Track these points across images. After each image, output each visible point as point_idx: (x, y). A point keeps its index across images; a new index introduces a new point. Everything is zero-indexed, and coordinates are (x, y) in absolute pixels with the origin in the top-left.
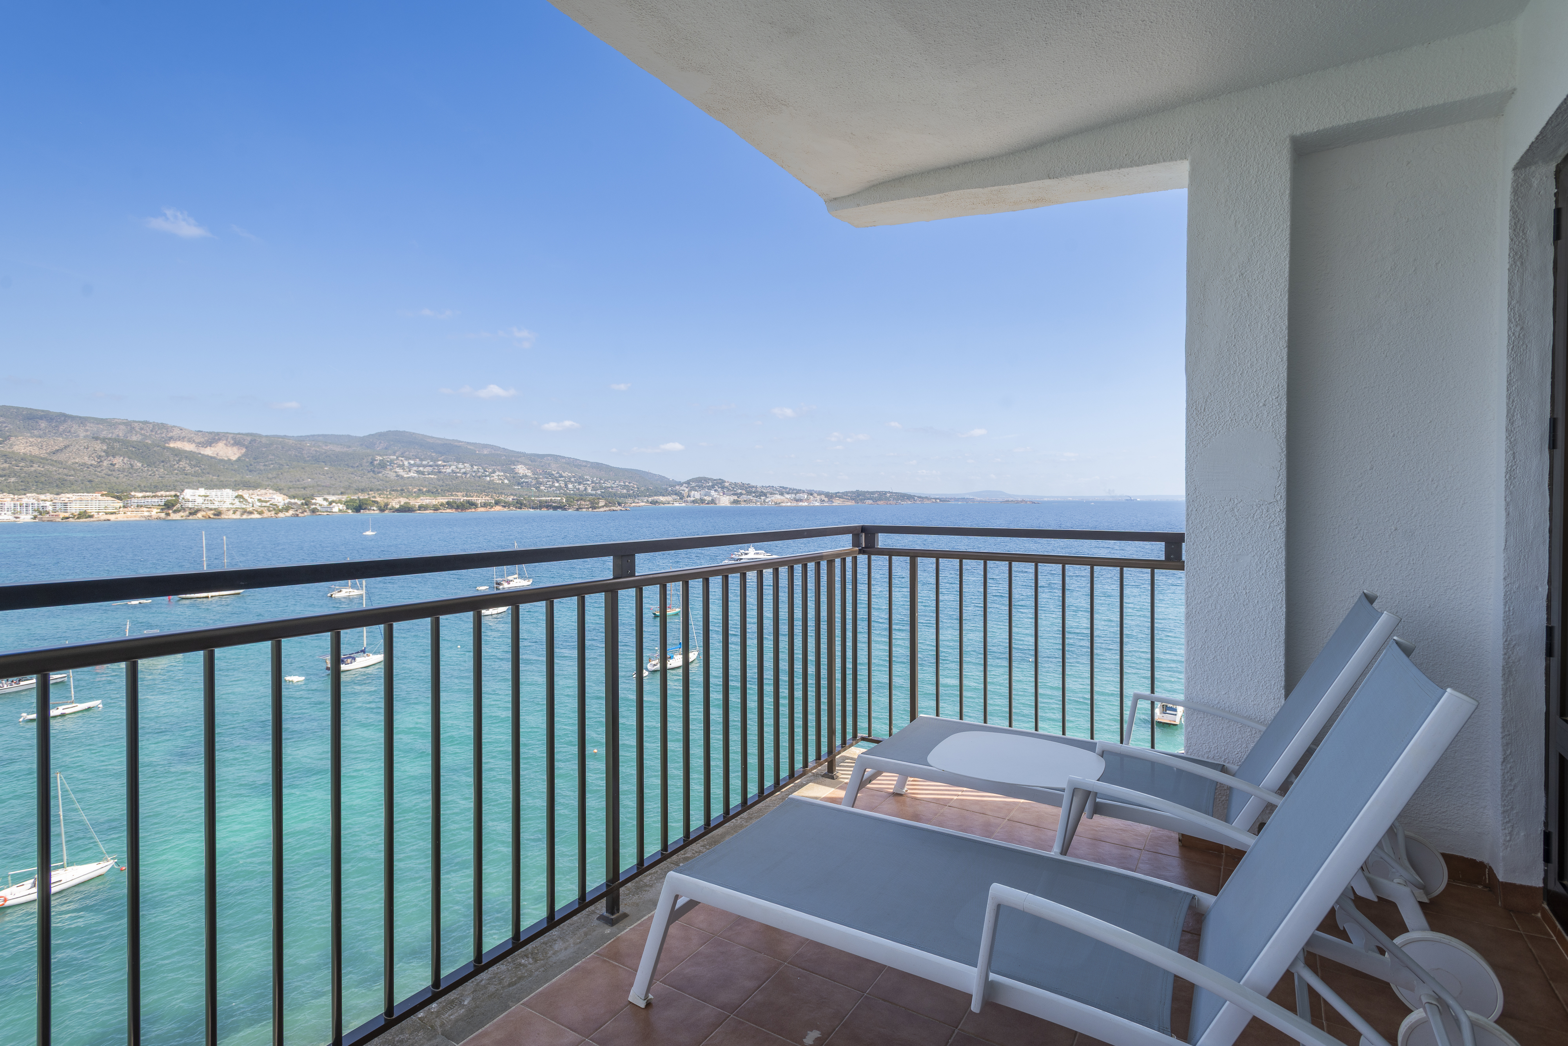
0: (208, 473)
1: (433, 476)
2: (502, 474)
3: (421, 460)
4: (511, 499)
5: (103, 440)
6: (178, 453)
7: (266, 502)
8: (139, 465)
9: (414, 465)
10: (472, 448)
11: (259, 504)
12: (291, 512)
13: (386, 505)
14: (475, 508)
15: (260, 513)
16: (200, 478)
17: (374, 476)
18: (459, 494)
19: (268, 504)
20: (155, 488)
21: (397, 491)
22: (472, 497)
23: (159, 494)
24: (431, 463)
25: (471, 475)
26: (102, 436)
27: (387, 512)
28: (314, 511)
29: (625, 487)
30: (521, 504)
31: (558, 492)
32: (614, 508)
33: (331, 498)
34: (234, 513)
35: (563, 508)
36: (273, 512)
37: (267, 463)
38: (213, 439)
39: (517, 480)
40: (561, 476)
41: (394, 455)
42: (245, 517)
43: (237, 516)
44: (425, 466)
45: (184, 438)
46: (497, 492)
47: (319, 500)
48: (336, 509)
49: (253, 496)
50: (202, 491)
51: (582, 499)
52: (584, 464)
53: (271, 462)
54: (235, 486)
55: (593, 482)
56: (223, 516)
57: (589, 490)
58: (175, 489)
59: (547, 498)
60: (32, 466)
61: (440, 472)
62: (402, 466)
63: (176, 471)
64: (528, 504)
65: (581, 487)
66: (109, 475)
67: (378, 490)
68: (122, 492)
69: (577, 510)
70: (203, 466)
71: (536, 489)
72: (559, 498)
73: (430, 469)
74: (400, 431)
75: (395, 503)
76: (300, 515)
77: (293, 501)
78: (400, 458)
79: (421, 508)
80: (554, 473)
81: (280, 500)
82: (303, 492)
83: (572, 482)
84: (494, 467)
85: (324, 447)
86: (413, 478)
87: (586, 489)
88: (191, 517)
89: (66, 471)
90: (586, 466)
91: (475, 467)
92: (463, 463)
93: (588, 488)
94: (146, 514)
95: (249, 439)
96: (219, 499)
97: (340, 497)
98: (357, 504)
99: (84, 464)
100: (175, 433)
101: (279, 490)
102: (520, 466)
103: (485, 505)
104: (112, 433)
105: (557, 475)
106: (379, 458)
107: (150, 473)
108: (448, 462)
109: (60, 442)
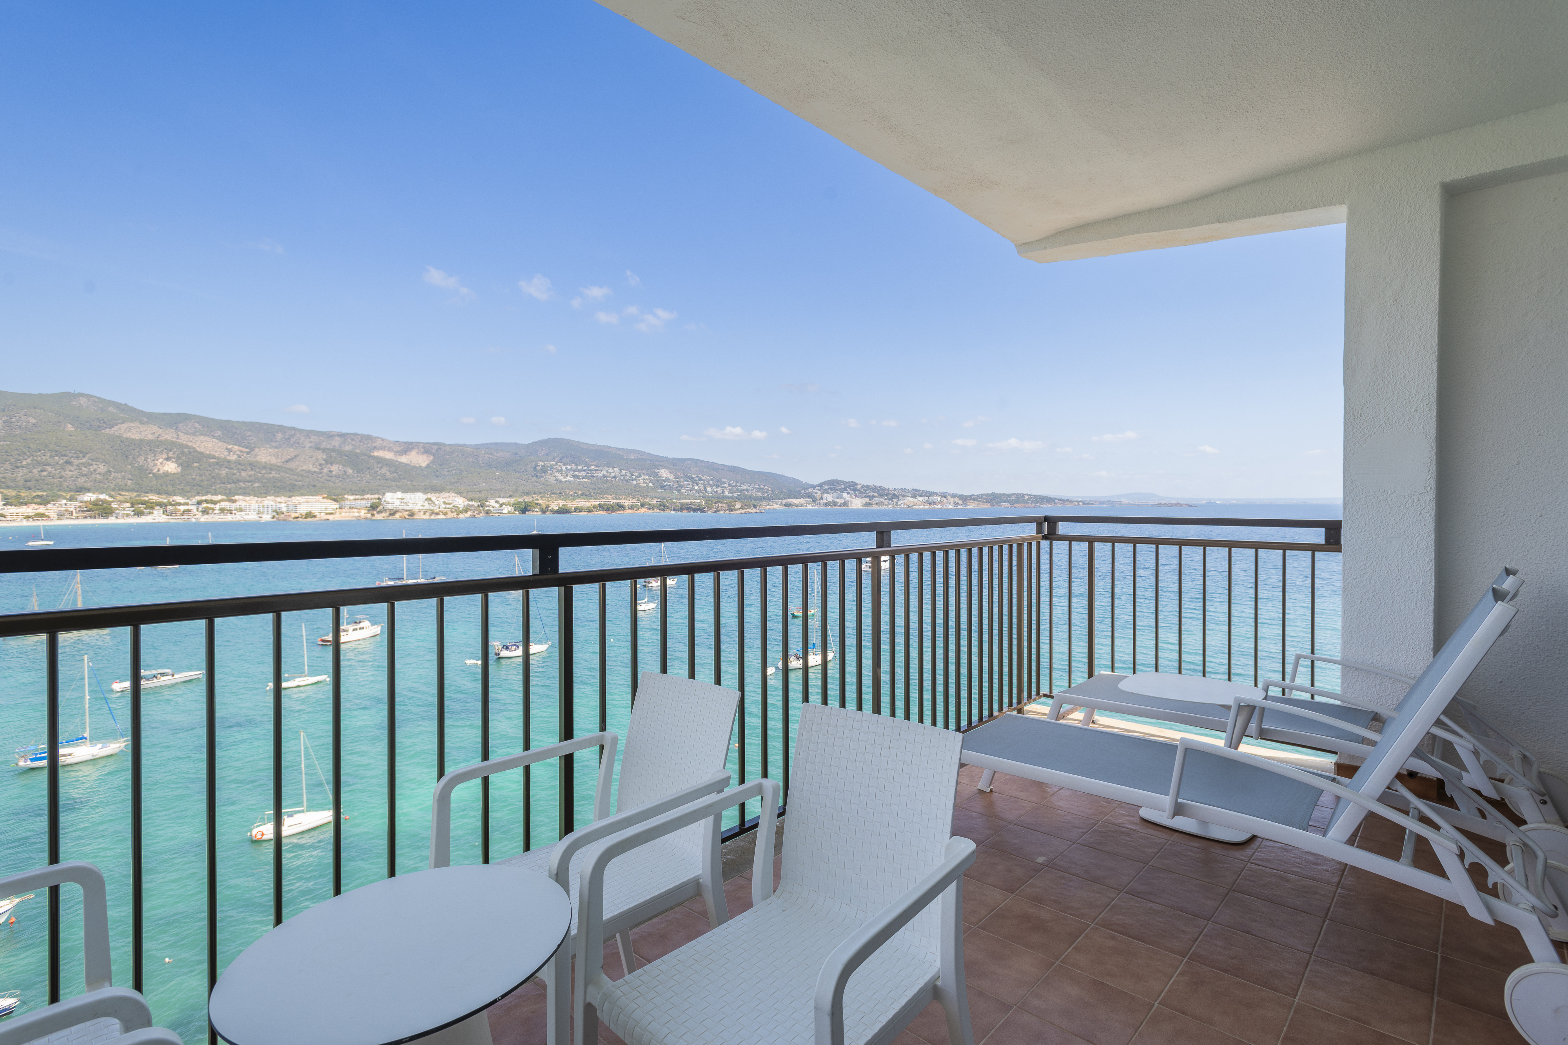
0: (404, 479)
1: (586, 480)
2: (647, 477)
3: (577, 465)
4: (655, 502)
5: (324, 450)
6: (380, 461)
7: (450, 504)
8: (351, 471)
9: (571, 470)
10: (620, 453)
11: (444, 506)
12: (469, 513)
13: (547, 507)
14: (623, 510)
15: (445, 514)
16: (397, 483)
17: (537, 480)
18: (609, 496)
19: (451, 506)
20: (363, 492)
21: (555, 494)
22: (621, 499)
23: (366, 497)
24: (585, 468)
25: (620, 478)
26: (322, 447)
27: (547, 513)
28: (488, 512)
29: (760, 490)
30: (664, 507)
31: (698, 495)
32: (750, 511)
33: (502, 500)
34: (425, 514)
35: (701, 510)
36: (455, 513)
37: (450, 469)
38: (407, 448)
39: (661, 484)
40: (700, 480)
41: (554, 461)
42: (432, 517)
43: (427, 517)
44: (579, 471)
45: (385, 447)
46: (642, 495)
47: (492, 502)
48: (505, 511)
49: (439, 499)
50: (399, 494)
51: (719, 502)
52: (722, 467)
53: (453, 469)
54: (425, 491)
55: (729, 485)
56: (416, 517)
57: (726, 493)
58: (378, 493)
59: (688, 501)
60: (271, 473)
61: (593, 476)
62: (560, 471)
63: (379, 477)
64: (670, 506)
65: (719, 490)
66: (328, 481)
67: (540, 493)
68: (338, 495)
69: (715, 512)
70: (400, 472)
71: (678, 492)
72: (699, 501)
73: (584, 473)
74: (559, 439)
75: (555, 505)
76: (477, 516)
77: (471, 503)
78: (559, 464)
79: (576, 510)
80: (694, 476)
81: (460, 502)
82: (478, 495)
83: (710, 485)
84: (640, 471)
85: (496, 454)
86: (570, 482)
87: (723, 492)
88: (391, 518)
89: (296, 477)
90: (723, 470)
91: (624, 472)
92: (613, 468)
93: (725, 490)
94: (357, 514)
95: (436, 447)
96: (413, 502)
97: (509, 499)
98: (523, 506)
99: (309, 471)
100: (378, 443)
101: (460, 493)
102: (663, 470)
103: (632, 507)
104: (330, 444)
105: (697, 479)
106: (541, 463)
107: (359, 478)
108: (600, 467)
109: (291, 452)
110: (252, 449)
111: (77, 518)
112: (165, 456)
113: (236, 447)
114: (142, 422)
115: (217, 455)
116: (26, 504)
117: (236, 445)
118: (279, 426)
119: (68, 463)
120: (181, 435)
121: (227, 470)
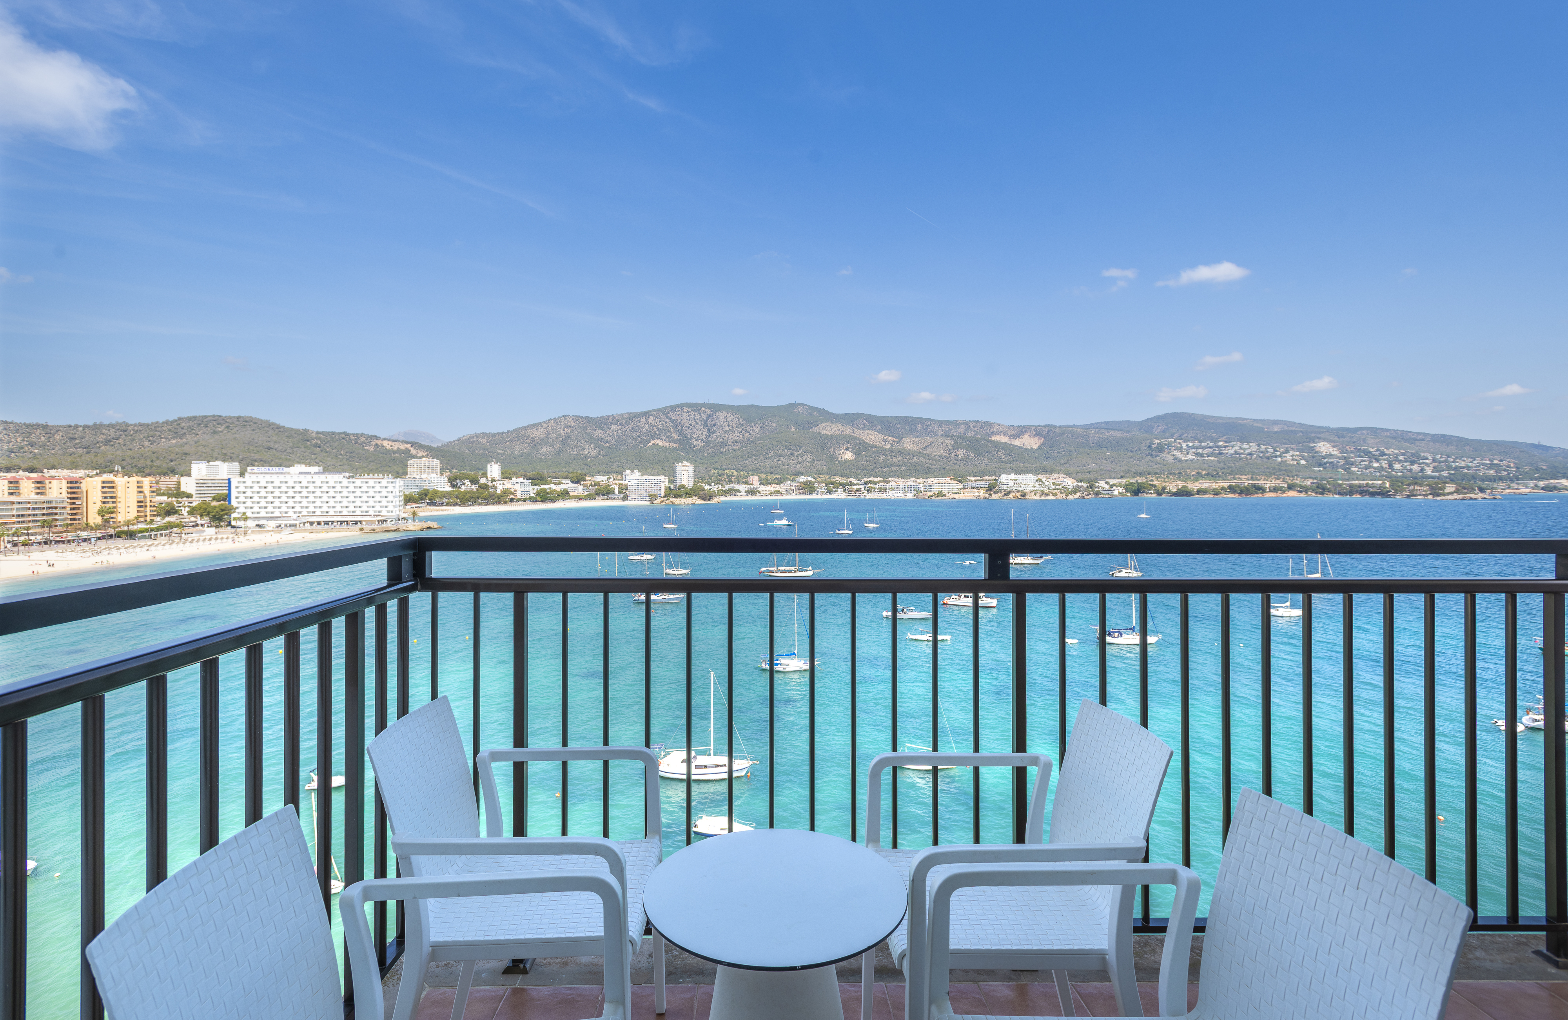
0: (1017, 461)
1: (1213, 458)
2: (1298, 453)
3: (1200, 441)
4: (1309, 483)
5: (952, 437)
6: (997, 444)
7: (1059, 485)
8: (973, 455)
9: (1192, 447)
10: (1259, 425)
11: (1053, 487)
12: (1078, 494)
13: (1164, 488)
14: (1262, 493)
15: (1054, 495)
16: (1012, 465)
17: (1152, 459)
18: (1243, 477)
19: (1060, 487)
20: (982, 474)
21: (1175, 474)
22: (1259, 480)
23: (985, 478)
24: (1211, 444)
25: (1258, 455)
26: (951, 434)
27: (1164, 495)
28: (1097, 494)
29: (1491, 466)
30: (1324, 489)
31: (1378, 474)
32: (1472, 496)
33: (1112, 482)
34: (1035, 494)
35: (1384, 493)
36: (1064, 494)
37: (1060, 450)
38: (1020, 431)
39: (1318, 460)
40: (1383, 454)
41: (1173, 438)
42: (1043, 498)
43: (1037, 497)
44: (1204, 448)
45: (1001, 432)
46: (1290, 475)
47: (1102, 483)
48: (1116, 493)
49: (1049, 480)
50: (1013, 476)
51: (1416, 484)
52: (1420, 437)
53: (1063, 450)
54: (1036, 472)
55: (1434, 460)
56: (1028, 497)
57: (1429, 471)
58: (994, 474)
59: (1361, 482)
60: (913, 458)
61: (1221, 454)
62: (1180, 449)
63: (996, 460)
64: (1333, 488)
65: (1415, 468)
66: (955, 464)
67: (1156, 473)
68: (962, 477)
69: (1408, 497)
70: (1014, 455)
71: (1345, 470)
72: (1380, 482)
73: (1210, 451)
74: (1178, 413)
75: (1172, 487)
76: (1086, 497)
77: (1080, 484)
78: (1178, 441)
79: (1199, 492)
80: (1371, 450)
81: (1070, 483)
82: (1088, 476)
83: (1400, 462)
84: (1286, 446)
85: (1106, 434)
86: (1192, 460)
87: (1422, 470)
88: (1005, 498)
89: (931, 462)
90: (1423, 440)
91: (1263, 447)
92: (1248, 443)
93: (1426, 468)
94: (977, 494)
95: (1046, 429)
96: (1025, 483)
97: (1120, 480)
98: (1135, 487)
99: (940, 456)
100: (996, 428)
101: (1069, 474)
102: (1323, 443)
103: (1275, 489)
104: (957, 431)
105: (1377, 453)
106: (1157, 441)
107: (979, 461)
108: (1230, 442)
109: (928, 440)
110: (901, 439)
111: (796, 494)
112: (845, 447)
113: (890, 438)
114: (832, 423)
115: (878, 445)
116: (770, 484)
117: (890, 436)
118: (919, 418)
119: (792, 454)
120: (855, 430)
121: (884, 456)
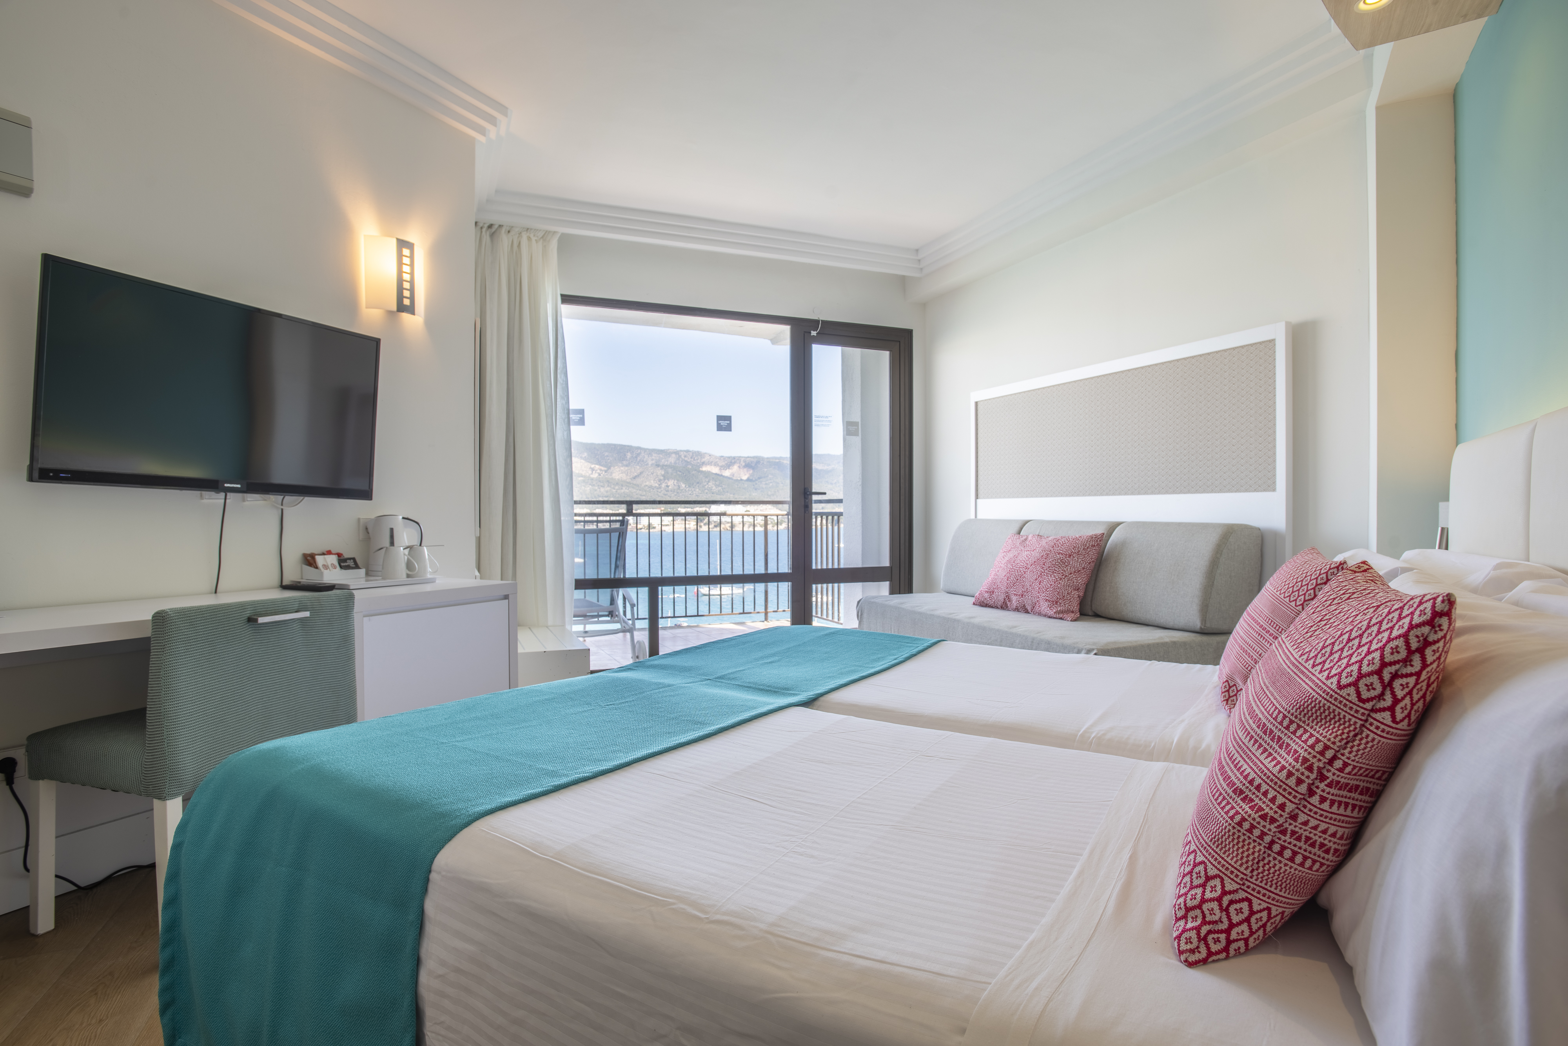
0: (727, 492)
5: (663, 467)
6: (708, 474)
8: (683, 486)
16: (721, 496)
26: (661, 464)
37: (767, 482)
38: (731, 462)
45: (712, 462)
50: (722, 507)
53: (770, 481)
60: (622, 489)
63: (706, 491)
66: (665, 495)
70: (724, 486)
89: (640, 492)
95: (755, 461)
99: (651, 487)
100: (705, 459)
104: (668, 461)
107: (690, 492)
109: (638, 469)
110: (609, 468)
113: (597, 467)
115: (583, 474)
117: (597, 464)
118: (628, 446)
121: (590, 486)
